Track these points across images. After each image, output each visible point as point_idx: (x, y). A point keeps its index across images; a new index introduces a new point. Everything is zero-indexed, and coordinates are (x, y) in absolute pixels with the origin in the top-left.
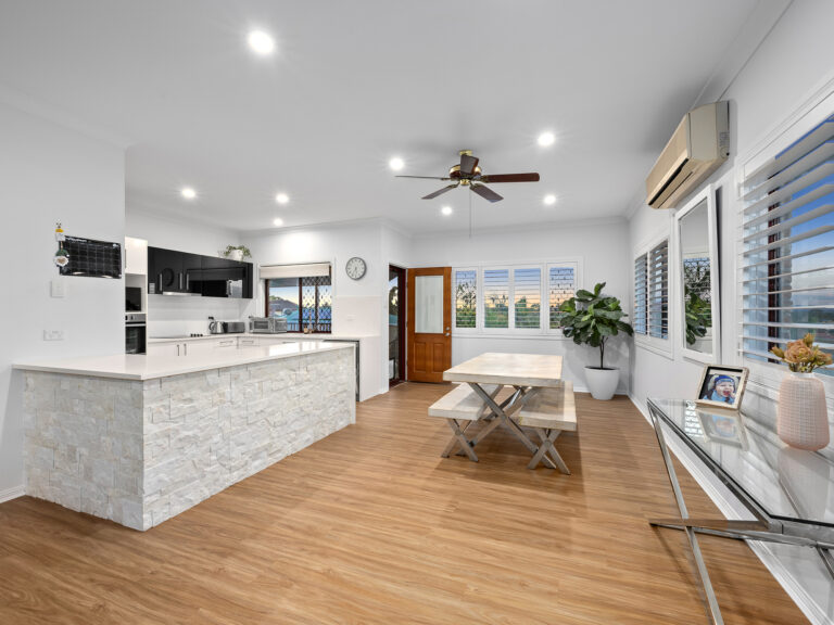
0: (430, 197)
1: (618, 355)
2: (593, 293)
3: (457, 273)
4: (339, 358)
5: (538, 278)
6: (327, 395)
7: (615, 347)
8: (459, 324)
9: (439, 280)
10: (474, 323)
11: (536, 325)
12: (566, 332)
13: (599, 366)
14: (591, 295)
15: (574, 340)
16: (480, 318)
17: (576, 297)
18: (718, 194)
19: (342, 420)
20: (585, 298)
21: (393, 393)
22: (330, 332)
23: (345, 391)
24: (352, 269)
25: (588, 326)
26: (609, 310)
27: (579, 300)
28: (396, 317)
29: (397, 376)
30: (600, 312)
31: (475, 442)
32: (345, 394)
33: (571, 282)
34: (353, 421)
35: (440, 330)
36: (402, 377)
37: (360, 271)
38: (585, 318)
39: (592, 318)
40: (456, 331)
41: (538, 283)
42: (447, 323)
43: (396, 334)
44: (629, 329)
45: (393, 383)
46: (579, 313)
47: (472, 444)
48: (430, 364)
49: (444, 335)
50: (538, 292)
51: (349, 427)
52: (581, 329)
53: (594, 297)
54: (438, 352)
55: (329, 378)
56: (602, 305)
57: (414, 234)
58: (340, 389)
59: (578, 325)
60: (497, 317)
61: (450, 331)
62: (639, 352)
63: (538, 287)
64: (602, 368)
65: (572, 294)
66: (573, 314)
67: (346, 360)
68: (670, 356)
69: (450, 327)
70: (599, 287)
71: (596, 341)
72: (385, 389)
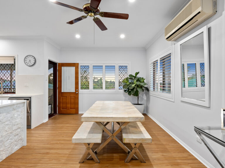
0: (71, 23)
1: (142, 99)
2: (135, 76)
3: (81, 66)
4: (14, 109)
5: (114, 69)
6: (4, 134)
7: (141, 96)
8: (82, 88)
9: (73, 69)
10: (88, 87)
11: (113, 88)
12: (125, 91)
13: (137, 103)
14: (134, 77)
15: (128, 94)
16: (91, 85)
17: (129, 77)
18: (209, 30)
19: (16, 146)
20: (132, 77)
21: (51, 121)
22: (15, 93)
23: (19, 128)
24: (28, 61)
25: (134, 88)
26: (141, 82)
27: (130, 78)
28: (52, 85)
29: (53, 112)
30: (138, 83)
31: (98, 152)
32: (19, 130)
33: (126, 71)
34: (25, 144)
35: (73, 90)
36: (55, 112)
37: (33, 62)
38: (133, 85)
39: (135, 85)
40: (80, 91)
41: (114, 71)
42: (77, 88)
43: (52, 93)
44: (147, 89)
45: (50, 116)
46: (130, 83)
47: (96, 153)
48: (69, 106)
49: (75, 93)
50: (114, 75)
51: (22, 148)
52: (131, 90)
53: (135, 77)
54: (72, 101)
55: (7, 123)
56: (138, 80)
57: (61, 48)
58: (15, 128)
59: (131, 88)
60: (98, 85)
61: (78, 91)
62: (151, 98)
63: (114, 73)
64: (138, 104)
65: (127, 76)
66: (128, 83)
67: (20, 110)
68: (173, 100)
69: (78, 89)
70: (137, 73)
71: (136, 94)
72: (46, 120)
